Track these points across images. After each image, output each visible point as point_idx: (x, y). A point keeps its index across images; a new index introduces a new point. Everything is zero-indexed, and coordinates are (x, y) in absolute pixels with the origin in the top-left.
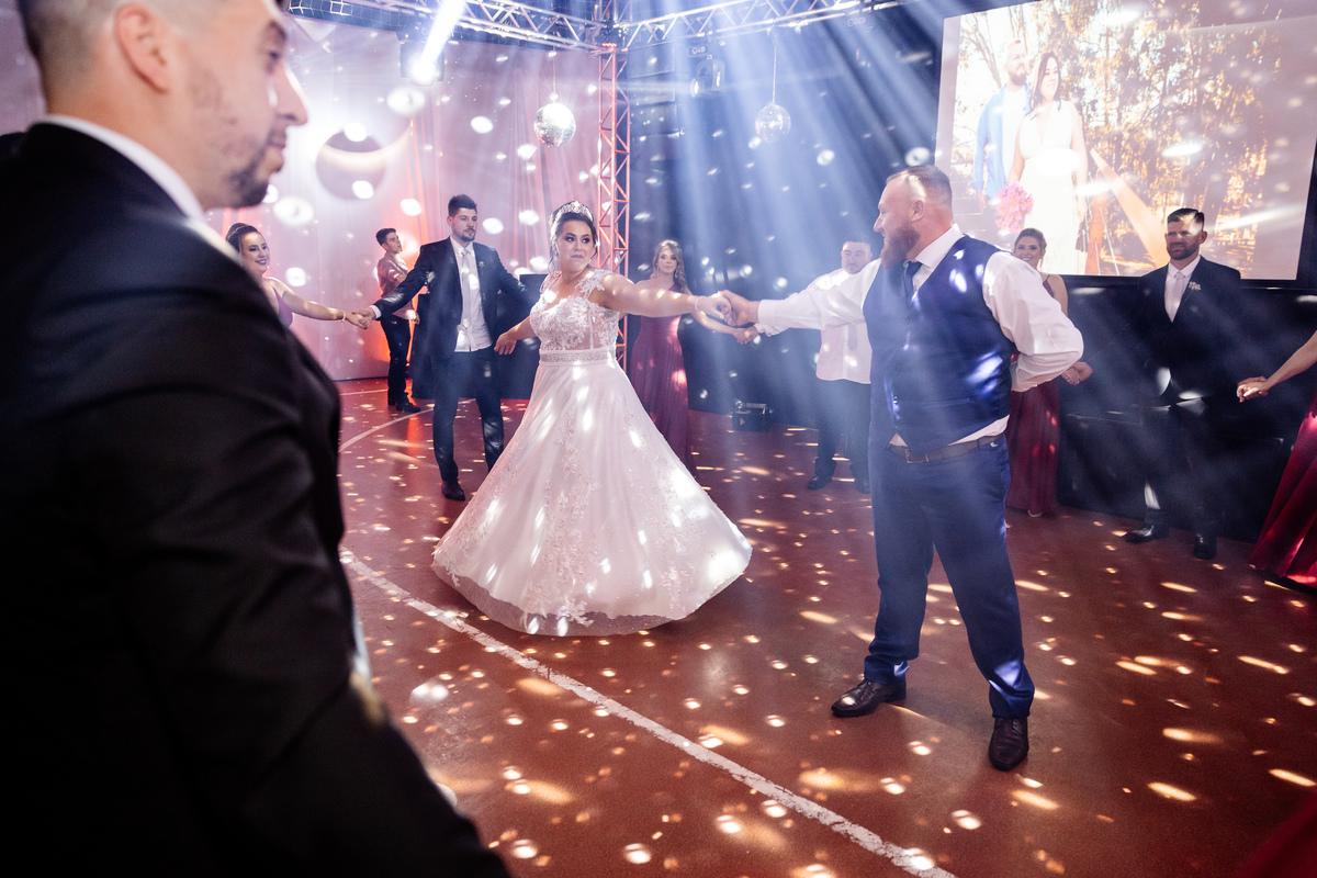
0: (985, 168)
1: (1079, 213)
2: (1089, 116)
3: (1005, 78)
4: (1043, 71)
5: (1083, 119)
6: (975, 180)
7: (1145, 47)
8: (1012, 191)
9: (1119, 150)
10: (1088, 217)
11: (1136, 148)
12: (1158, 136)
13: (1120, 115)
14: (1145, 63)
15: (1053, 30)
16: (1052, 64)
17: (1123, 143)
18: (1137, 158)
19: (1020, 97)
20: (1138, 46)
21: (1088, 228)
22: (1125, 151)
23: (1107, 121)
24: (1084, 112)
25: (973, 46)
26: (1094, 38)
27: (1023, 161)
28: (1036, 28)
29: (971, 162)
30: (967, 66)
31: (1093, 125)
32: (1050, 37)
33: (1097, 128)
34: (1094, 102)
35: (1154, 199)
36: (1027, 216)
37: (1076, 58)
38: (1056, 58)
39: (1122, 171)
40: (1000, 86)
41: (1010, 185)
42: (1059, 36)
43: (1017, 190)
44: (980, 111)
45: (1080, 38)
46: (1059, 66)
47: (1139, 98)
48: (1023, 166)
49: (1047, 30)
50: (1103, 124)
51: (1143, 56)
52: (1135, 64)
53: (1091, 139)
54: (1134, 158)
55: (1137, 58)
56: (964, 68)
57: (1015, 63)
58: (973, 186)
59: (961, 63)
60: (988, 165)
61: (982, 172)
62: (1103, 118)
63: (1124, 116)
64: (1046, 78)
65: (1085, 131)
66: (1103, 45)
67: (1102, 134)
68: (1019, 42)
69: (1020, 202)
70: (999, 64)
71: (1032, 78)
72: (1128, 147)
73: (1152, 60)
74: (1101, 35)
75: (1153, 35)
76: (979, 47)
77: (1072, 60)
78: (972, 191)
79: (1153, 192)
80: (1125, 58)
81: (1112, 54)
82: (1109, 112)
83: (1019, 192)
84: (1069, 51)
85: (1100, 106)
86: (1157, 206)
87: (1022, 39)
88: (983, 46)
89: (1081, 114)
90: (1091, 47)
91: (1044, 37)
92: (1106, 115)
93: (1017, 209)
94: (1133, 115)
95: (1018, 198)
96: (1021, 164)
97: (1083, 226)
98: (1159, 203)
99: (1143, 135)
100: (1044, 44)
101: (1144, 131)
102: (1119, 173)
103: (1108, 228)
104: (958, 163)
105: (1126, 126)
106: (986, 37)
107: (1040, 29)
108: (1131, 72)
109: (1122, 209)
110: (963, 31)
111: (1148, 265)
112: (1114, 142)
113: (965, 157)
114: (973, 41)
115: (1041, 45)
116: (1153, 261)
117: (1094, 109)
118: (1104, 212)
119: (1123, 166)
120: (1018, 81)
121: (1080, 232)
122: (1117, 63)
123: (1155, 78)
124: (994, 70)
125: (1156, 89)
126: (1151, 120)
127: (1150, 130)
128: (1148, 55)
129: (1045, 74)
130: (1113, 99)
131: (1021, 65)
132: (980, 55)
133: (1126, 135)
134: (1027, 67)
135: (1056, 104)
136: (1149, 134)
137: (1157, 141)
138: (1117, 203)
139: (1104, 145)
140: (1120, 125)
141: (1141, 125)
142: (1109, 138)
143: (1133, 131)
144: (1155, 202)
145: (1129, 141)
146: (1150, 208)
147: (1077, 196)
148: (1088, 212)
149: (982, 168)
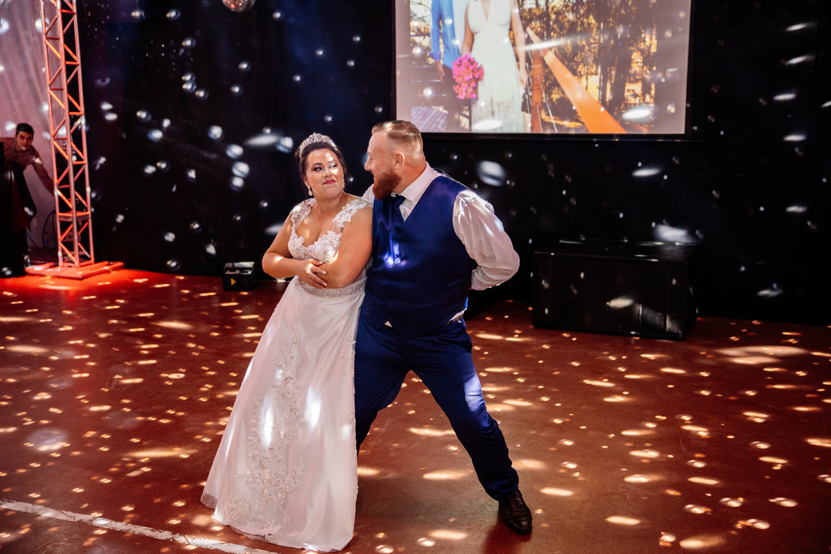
0: (441, 41)
1: (522, 81)
6: (433, 51)
8: (466, 61)
9: (548, 29)
10: (529, 84)
11: (562, 27)
12: (577, 18)
13: (547, 0)
17: (551, 23)
21: (530, 94)
22: (553, 30)
23: (537, 4)
27: (473, 35)
29: (428, 35)
31: (527, 6)
33: (530, 10)
35: (579, 70)
36: (480, 83)
41: (464, 55)
43: (469, 60)
48: (473, 40)
50: (534, 6)
53: (526, 19)
58: (432, 56)
60: (443, 38)
61: (439, 44)
62: (534, 2)
65: (521, 12)
67: (535, 14)
69: (473, 71)
72: (555, 26)
78: (431, 61)
79: (578, 64)
83: (471, 62)
86: (581, 76)
93: (471, 76)
95: (471, 67)
96: (471, 37)
97: (526, 91)
98: (583, 73)
99: (566, 17)
101: (567, 14)
103: (546, 93)
104: (417, 35)
105: (553, 9)
109: (555, 78)
111: (578, 124)
112: (544, 23)
113: (422, 30)
116: (582, 120)
118: (541, 80)
121: (524, 96)
126: (570, 5)
127: (571, 13)
133: (553, 16)
136: (571, 16)
137: (577, 22)
138: (551, 73)
139: (536, 24)
140: (547, 8)
141: (564, 9)
142: (540, 18)
143: (558, 13)
144: (580, 72)
145: (556, 21)
146: (576, 77)
147: (519, 66)
148: (529, 80)
149: (438, 40)
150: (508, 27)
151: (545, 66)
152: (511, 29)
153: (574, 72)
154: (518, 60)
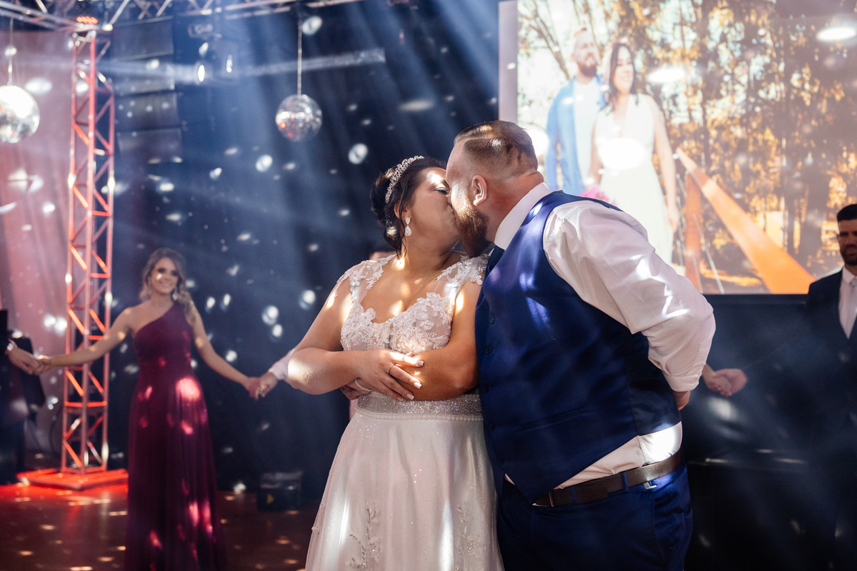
0: (559, 170)
1: (671, 222)
2: (671, 112)
3: (573, 69)
4: (615, 61)
5: (664, 115)
7: (724, 38)
9: (707, 150)
10: (682, 225)
11: (726, 146)
12: (748, 134)
13: (704, 110)
14: (725, 56)
15: (622, 18)
16: (624, 54)
17: (711, 142)
18: (729, 158)
20: (716, 36)
21: (682, 238)
22: (714, 150)
23: (691, 118)
24: (665, 106)
25: (533, 34)
26: (668, 27)
28: (603, 15)
30: (528, 55)
31: (676, 121)
32: (620, 25)
33: (681, 125)
34: (674, 97)
35: (753, 204)
37: (649, 48)
38: (628, 48)
39: (714, 173)
40: (568, 77)
42: (629, 24)
44: (548, 105)
45: (653, 26)
46: (633, 56)
47: (723, 92)
49: (615, 17)
50: (686, 120)
51: (722, 47)
52: (715, 55)
53: (676, 138)
54: (725, 158)
55: (716, 50)
56: (525, 57)
57: (583, 53)
59: (522, 51)
60: (562, 166)
61: (555, 175)
62: (686, 114)
63: (708, 111)
64: (619, 71)
65: (668, 128)
66: (678, 34)
67: (688, 131)
68: (584, 29)
70: (566, 55)
71: (603, 69)
72: (717, 146)
73: (732, 52)
74: (675, 24)
75: (730, 25)
76: (541, 35)
77: (646, 50)
79: (750, 196)
80: (703, 48)
81: (689, 45)
82: (692, 107)
84: (641, 40)
85: (682, 100)
86: (756, 213)
87: (588, 26)
88: (545, 33)
89: (662, 110)
90: (665, 36)
91: (612, 25)
92: (690, 110)
94: (720, 110)
97: (676, 236)
98: (758, 209)
99: (731, 133)
100: (613, 33)
101: (732, 129)
102: (710, 175)
103: (706, 237)
105: (713, 123)
106: (548, 24)
107: (607, 16)
108: (711, 65)
109: (718, 216)
110: (522, 16)
111: (754, 281)
112: (701, 141)
114: (534, 28)
115: (610, 33)
116: (760, 275)
117: (675, 104)
118: (698, 220)
119: (713, 168)
120: (589, 72)
121: (674, 243)
122: (695, 54)
123: (738, 71)
124: (559, 58)
125: (739, 83)
126: (738, 117)
127: (738, 127)
128: (727, 47)
129: (617, 65)
130: (695, 93)
131: (590, 55)
132: (542, 43)
133: (714, 133)
134: (597, 57)
135: (632, 98)
136: (739, 132)
137: (748, 139)
138: (712, 209)
139: (690, 144)
140: (705, 121)
141: (729, 122)
142: (695, 136)
143: (721, 128)
144: (754, 208)
145: (717, 140)
146: (749, 215)
147: (666, 201)
148: (681, 220)
149: (555, 171)
150: (651, 149)
151: (704, 200)
152: (655, 152)
153: (746, 207)
154: (664, 192)
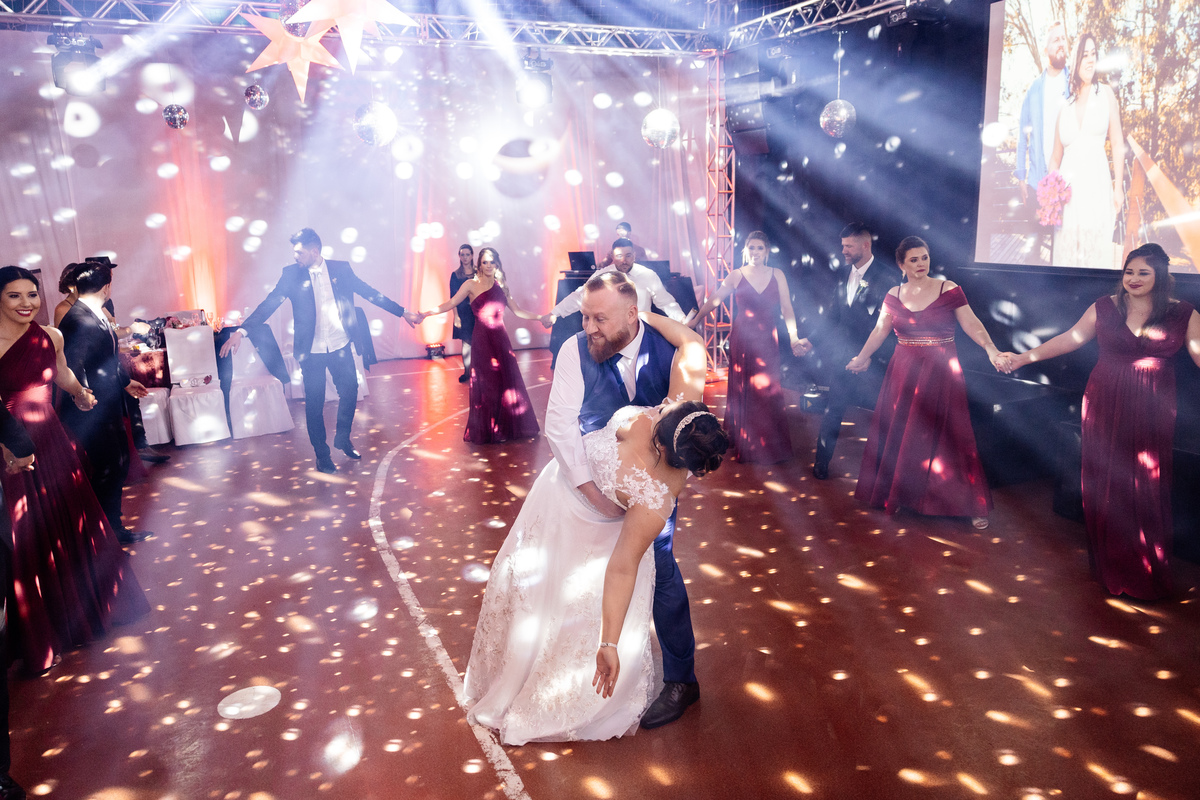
0: (1027, 156)
1: (1116, 203)
2: (1126, 100)
3: (1046, 62)
4: (1081, 54)
5: (1120, 103)
6: (1018, 169)
7: (1182, 22)
8: (1053, 180)
9: (1155, 135)
10: (1125, 207)
11: (1173, 133)
12: (1195, 119)
13: (1156, 97)
14: (1181, 42)
15: (1091, 9)
16: (1090, 45)
17: (1160, 128)
18: (1174, 144)
19: (1059, 82)
20: (1175, 22)
21: (1124, 220)
22: (1162, 136)
23: (1143, 104)
24: (1121, 95)
25: (1016, 31)
26: (1131, 16)
27: (1063, 148)
28: (1075, 8)
29: (1014, 150)
30: (1011, 51)
31: (1129, 109)
32: (1088, 17)
33: (1134, 112)
34: (1131, 84)
35: (1191, 188)
36: (1066, 206)
37: (1113, 37)
38: (1094, 39)
39: (1159, 158)
40: (1041, 71)
41: (1050, 173)
42: (1097, 15)
43: (1056, 179)
44: (1023, 97)
45: (1117, 17)
46: (1097, 47)
47: (1176, 78)
48: (1063, 154)
49: (1085, 10)
50: (1140, 107)
51: (1180, 32)
52: (1172, 41)
53: (1128, 124)
54: (1171, 143)
55: (1173, 35)
56: (1008, 53)
57: (1055, 46)
58: (1016, 175)
59: (1006, 48)
60: (1030, 152)
61: (1025, 160)
62: (1140, 101)
63: (1160, 98)
64: (1084, 61)
65: (1122, 115)
66: (1139, 22)
67: (1139, 118)
68: (1058, 23)
69: (1060, 192)
70: (1041, 49)
71: (1070, 62)
72: (1164, 131)
73: (1189, 37)
74: (1138, 12)
75: (1190, 9)
76: (1022, 32)
77: (1109, 40)
78: (1015, 180)
79: (1190, 181)
80: (1161, 34)
81: (1149, 31)
82: (1146, 94)
83: (1059, 181)
84: (1107, 31)
85: (1136, 88)
86: (1194, 196)
87: (1061, 21)
88: (1026, 30)
89: (1118, 97)
90: (1128, 25)
91: (1082, 17)
92: (1143, 97)
93: (1057, 199)
94: (1170, 95)
95: (1058, 187)
96: (1061, 150)
97: (1120, 217)
98: (1196, 193)
99: (1179, 118)
100: (1083, 24)
101: (1181, 115)
102: (1155, 160)
103: (1145, 219)
104: (1003, 151)
105: (1163, 109)
106: (1028, 21)
107: (1079, 8)
108: (1168, 50)
109: (1158, 199)
110: (1008, 15)
111: (1184, 261)
112: (1150, 127)
113: (1009, 145)
114: (1016, 26)
115: (1080, 25)
116: (1190, 256)
117: (1130, 92)
118: (1140, 202)
119: (1159, 153)
120: (1058, 64)
121: (1117, 223)
122: (1153, 41)
123: (1192, 56)
124: (1035, 55)
125: (1193, 67)
126: (1187, 102)
127: (1186, 112)
128: (1184, 31)
129: (1083, 56)
130: (1150, 80)
131: (1061, 48)
132: (1023, 39)
133: (1163, 119)
134: (1067, 50)
135: (1093, 88)
136: (1186, 117)
137: (1195, 123)
138: (1154, 192)
139: (1141, 130)
140: (1156, 108)
141: (1178, 108)
142: (1145, 123)
143: (1169, 114)
144: (1193, 191)
145: (1166, 125)
146: (1187, 198)
147: (1114, 185)
148: (1125, 202)
149: (1025, 156)
150: (1105, 136)
151: (1148, 184)
152: (1108, 139)
153: (1186, 193)
154: (1113, 177)
